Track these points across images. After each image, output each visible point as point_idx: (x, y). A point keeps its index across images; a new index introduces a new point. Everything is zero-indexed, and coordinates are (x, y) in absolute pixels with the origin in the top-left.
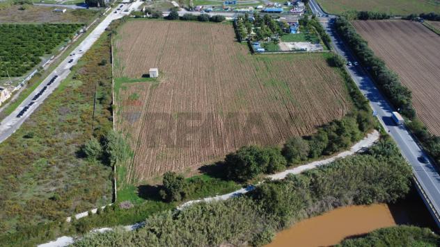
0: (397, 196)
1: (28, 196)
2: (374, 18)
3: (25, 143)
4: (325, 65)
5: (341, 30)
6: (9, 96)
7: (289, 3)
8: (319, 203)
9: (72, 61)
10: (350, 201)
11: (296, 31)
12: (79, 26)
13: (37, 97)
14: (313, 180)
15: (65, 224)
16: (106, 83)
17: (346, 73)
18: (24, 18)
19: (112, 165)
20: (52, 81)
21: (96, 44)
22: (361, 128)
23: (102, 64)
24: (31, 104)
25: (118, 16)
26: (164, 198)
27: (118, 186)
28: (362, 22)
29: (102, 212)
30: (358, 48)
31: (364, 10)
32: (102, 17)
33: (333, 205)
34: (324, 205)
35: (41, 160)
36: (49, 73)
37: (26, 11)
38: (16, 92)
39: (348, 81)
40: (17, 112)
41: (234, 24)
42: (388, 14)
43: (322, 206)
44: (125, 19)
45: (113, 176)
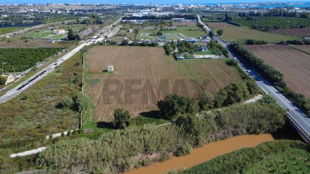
0: (277, 127)
1: (21, 127)
2: (257, 44)
3: (21, 102)
4: (225, 65)
5: (235, 48)
6: (13, 80)
7: (201, 38)
8: (223, 131)
9: (56, 64)
10: (244, 131)
11: (206, 49)
12: (62, 49)
13: (31, 80)
14: (218, 115)
15: (44, 140)
16: (79, 73)
17: (239, 68)
18: (27, 46)
19: (80, 110)
20: (43, 73)
21: (73, 56)
22: (251, 93)
23: (78, 64)
24: (27, 84)
25: (89, 44)
26: (114, 125)
27: (83, 122)
28: (249, 46)
29: (71, 134)
30: (246, 55)
31: (250, 39)
32: (77, 45)
33: (233, 133)
34: (226, 133)
35: (31, 110)
36: (40, 70)
37: (28, 43)
38: (18, 78)
39: (240, 71)
40: (17, 87)
41: (165, 47)
42: (266, 41)
43: (224, 133)
44: (93, 45)
45: (80, 116)
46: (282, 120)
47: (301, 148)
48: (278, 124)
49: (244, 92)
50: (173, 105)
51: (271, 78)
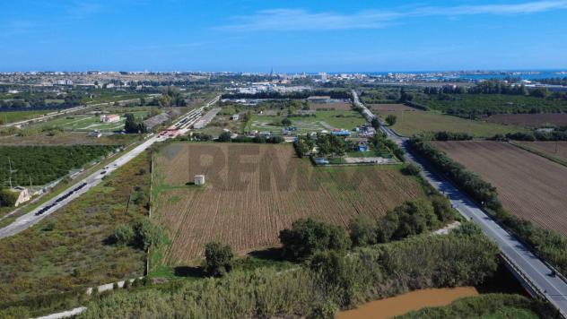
0: (484, 274)
1: (43, 274)
2: (455, 139)
3: (43, 234)
4: (399, 174)
5: (416, 146)
6: (28, 199)
7: (358, 129)
8: (392, 282)
9: (104, 172)
10: (429, 281)
11: (365, 148)
12: (116, 147)
13: (61, 199)
14: (382, 253)
15: (84, 296)
16: (144, 188)
17: (422, 179)
18: (54, 142)
19: (145, 248)
20: (80, 187)
21: (133, 160)
22: (440, 218)
23: (142, 172)
24: (54, 205)
25: (162, 139)
26: (205, 270)
27: (150, 268)
28: (442, 143)
29: (130, 286)
30: (435, 157)
31: (442, 131)
32: (142, 140)
33: (409, 285)
34: (398, 285)
35: (60, 247)
36: (77, 182)
37: (54, 137)
38: (37, 196)
39: (425, 184)
40: (36, 211)
41: (294, 144)
42: (470, 135)
43: (394, 285)
44: (168, 142)
45: (146, 256)
46: (491, 262)
47: (523, 307)
48: (485, 268)
49: (428, 217)
50: (307, 236)
51: (476, 195)
